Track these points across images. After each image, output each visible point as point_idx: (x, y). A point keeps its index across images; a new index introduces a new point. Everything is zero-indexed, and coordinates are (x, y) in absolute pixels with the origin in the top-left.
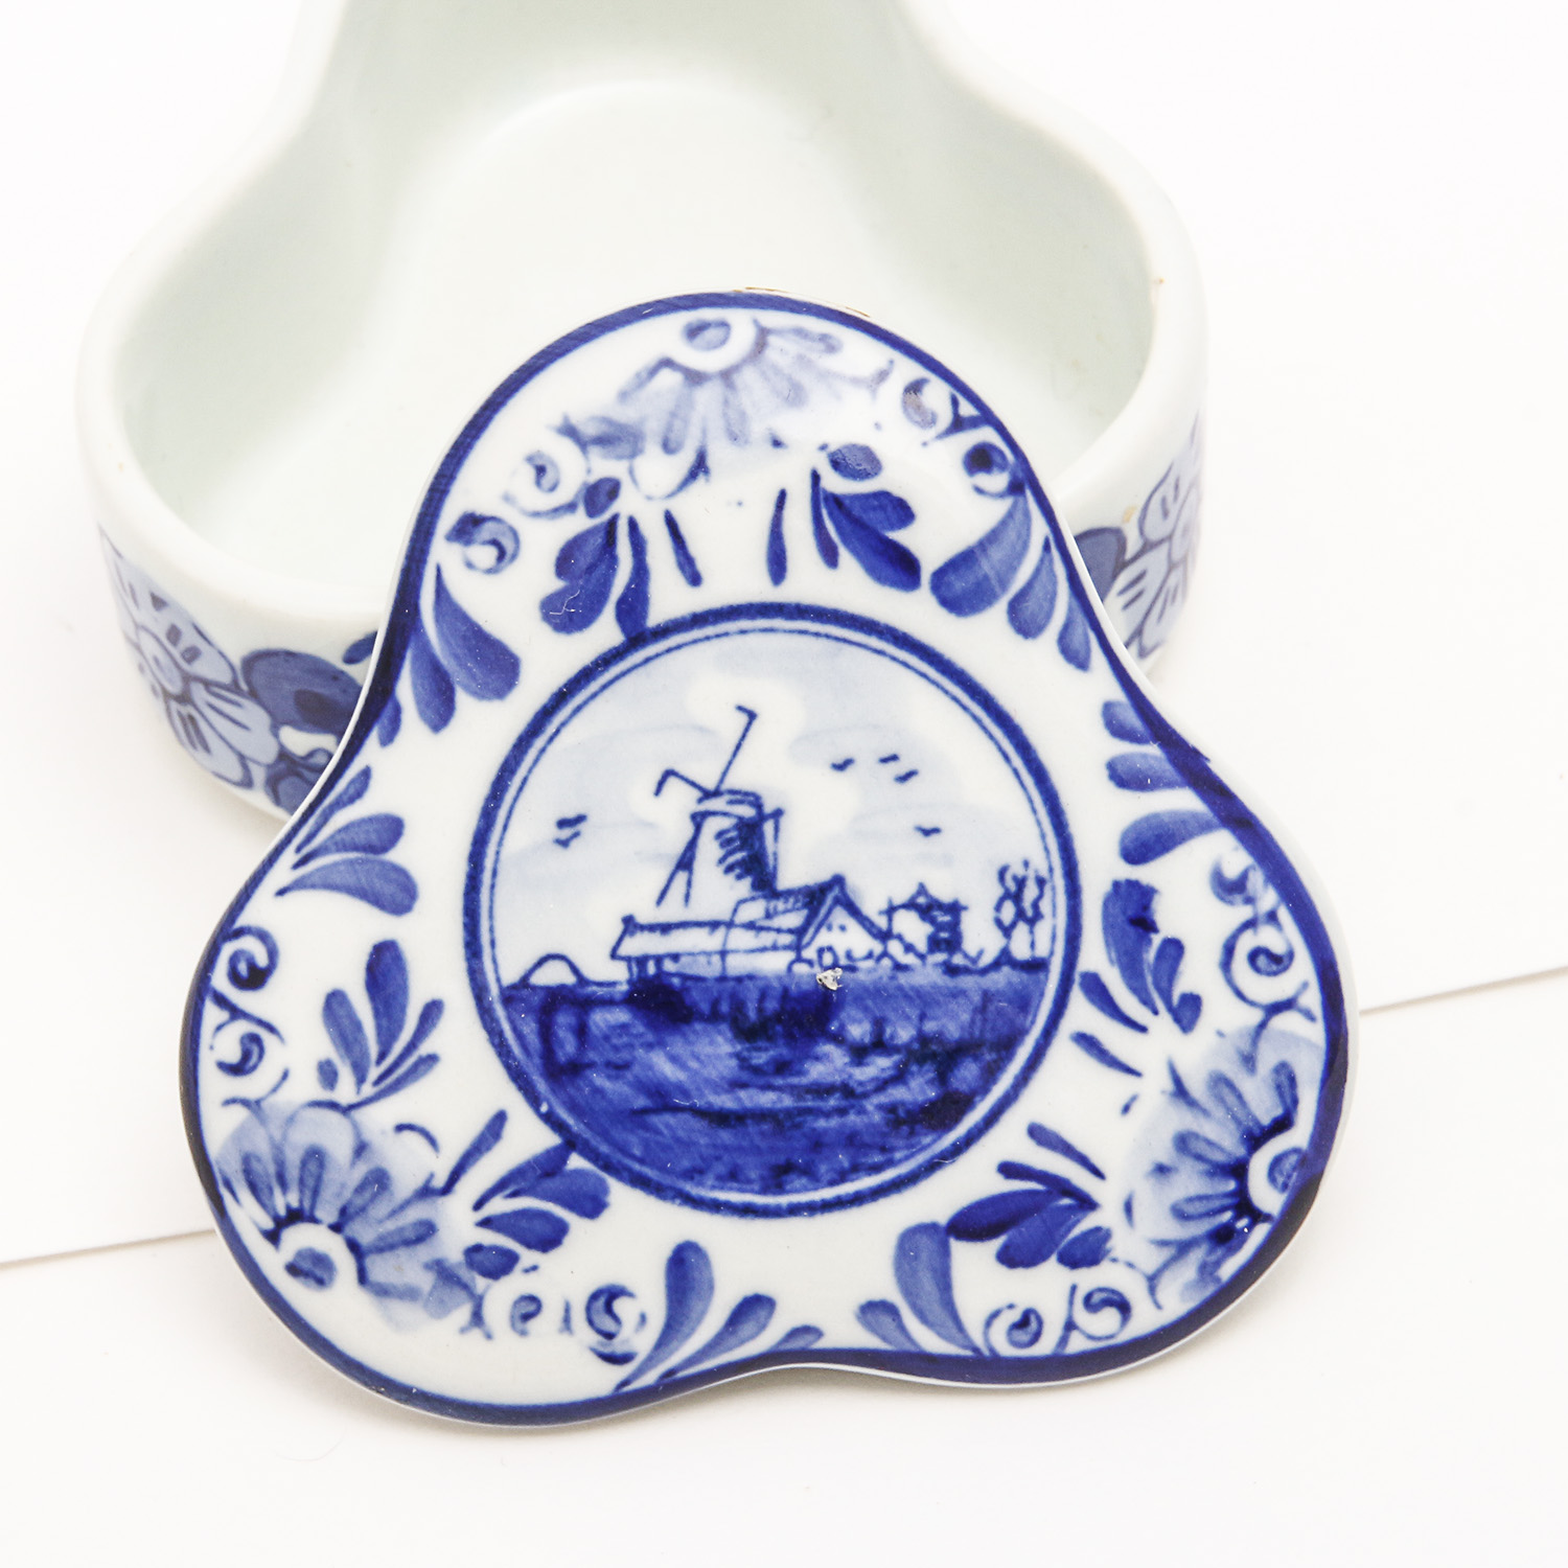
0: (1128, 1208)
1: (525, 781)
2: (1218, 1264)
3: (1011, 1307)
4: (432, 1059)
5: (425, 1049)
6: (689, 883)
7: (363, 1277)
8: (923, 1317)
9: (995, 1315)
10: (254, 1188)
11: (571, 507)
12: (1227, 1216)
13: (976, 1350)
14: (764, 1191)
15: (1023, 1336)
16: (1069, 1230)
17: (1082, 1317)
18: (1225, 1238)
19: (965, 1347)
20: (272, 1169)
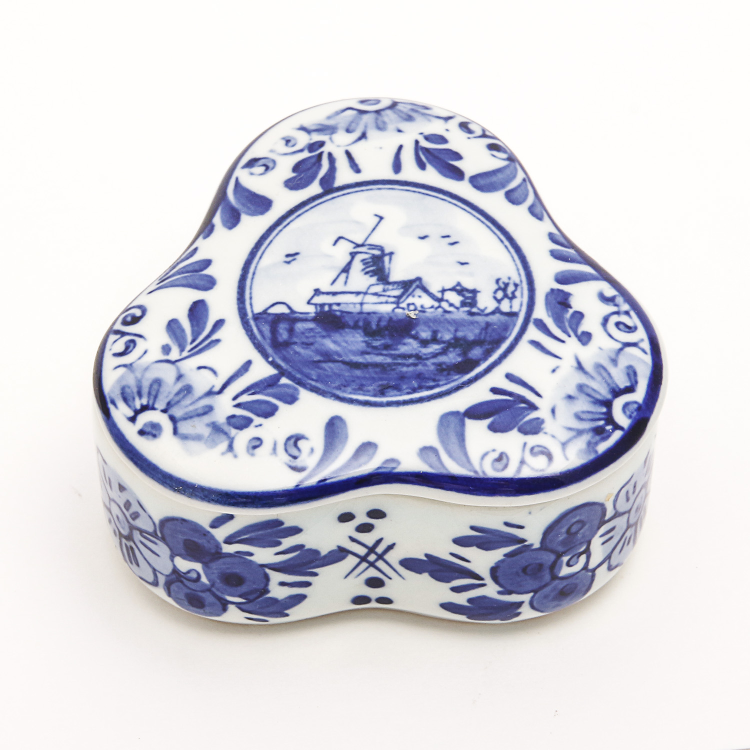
0: (553, 411)
1: (271, 241)
2: (596, 444)
3: (494, 450)
4: (218, 341)
5: (214, 337)
6: (347, 278)
7: (175, 432)
8: (450, 455)
9: (486, 454)
10: (125, 400)
11: (301, 151)
12: (602, 423)
13: (476, 472)
14: (375, 396)
15: (499, 465)
16: (524, 418)
17: (529, 458)
18: (600, 433)
19: (470, 471)
20: (135, 390)
